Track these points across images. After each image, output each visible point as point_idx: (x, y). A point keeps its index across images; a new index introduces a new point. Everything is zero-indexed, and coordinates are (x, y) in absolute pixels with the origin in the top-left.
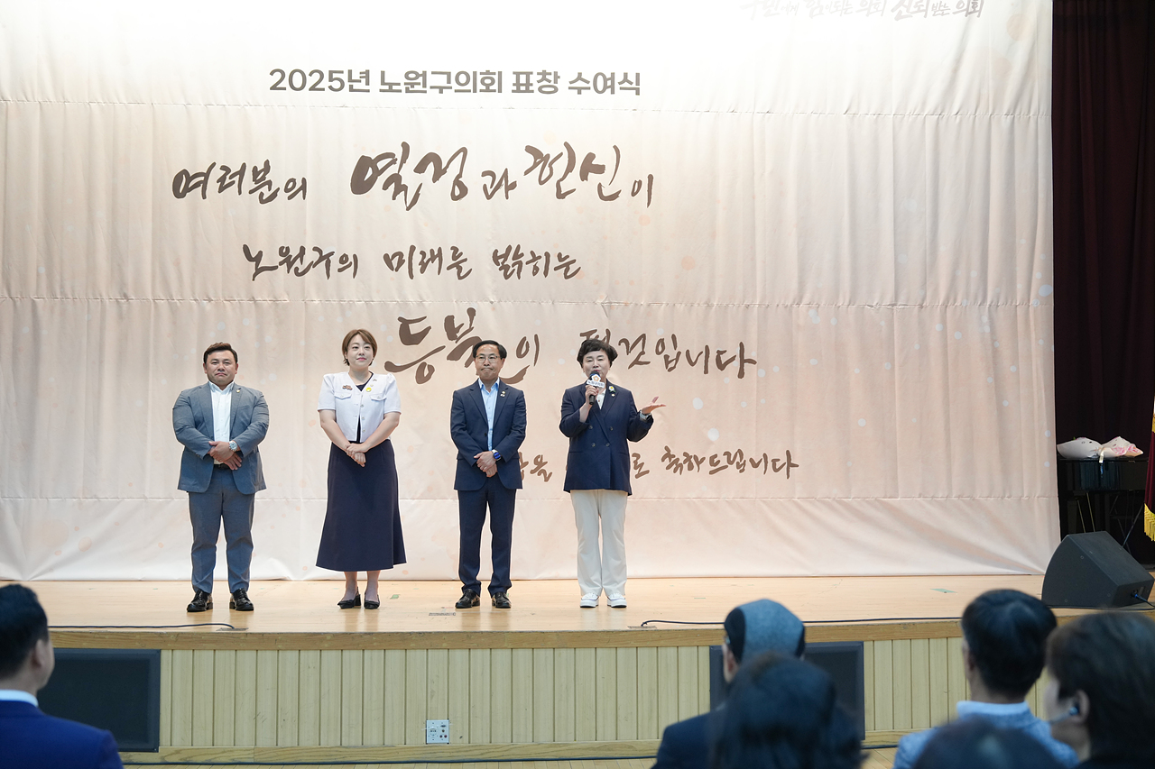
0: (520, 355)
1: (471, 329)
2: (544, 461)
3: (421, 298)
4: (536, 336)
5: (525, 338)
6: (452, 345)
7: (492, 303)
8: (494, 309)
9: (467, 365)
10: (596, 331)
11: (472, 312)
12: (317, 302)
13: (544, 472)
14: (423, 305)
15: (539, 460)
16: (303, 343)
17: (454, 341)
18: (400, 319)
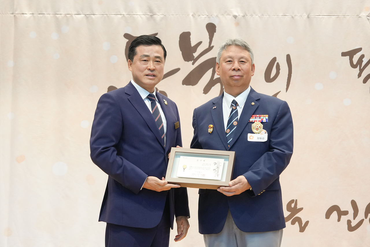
0: (268, 79)
1: (210, 48)
2: (299, 207)
3: (151, 11)
4: (288, 57)
5: (274, 59)
6: (188, 67)
7: (235, 17)
8: (237, 24)
9: (206, 90)
10: (360, 49)
11: (211, 28)
12: (28, 16)
13: (299, 220)
14: (154, 20)
15: (293, 205)
16: (11, 63)
17: (191, 62)
18: (126, 36)
